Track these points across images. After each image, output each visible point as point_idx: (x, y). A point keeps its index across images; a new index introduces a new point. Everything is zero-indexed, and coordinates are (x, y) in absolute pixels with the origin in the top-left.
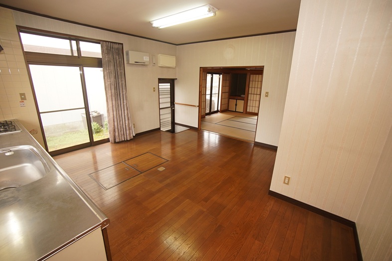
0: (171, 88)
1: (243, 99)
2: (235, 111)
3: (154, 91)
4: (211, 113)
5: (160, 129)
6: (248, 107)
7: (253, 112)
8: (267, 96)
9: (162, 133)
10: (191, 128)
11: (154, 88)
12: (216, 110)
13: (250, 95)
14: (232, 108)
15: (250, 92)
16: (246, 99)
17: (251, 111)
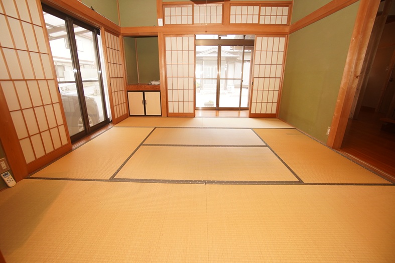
1: (156, 89)
2: (145, 115)
4: (89, 132)
6: (170, 105)
7: (181, 111)
12: (102, 118)
13: (170, 80)
14: (136, 108)
15: (169, 74)
16: (162, 88)
17: (176, 111)
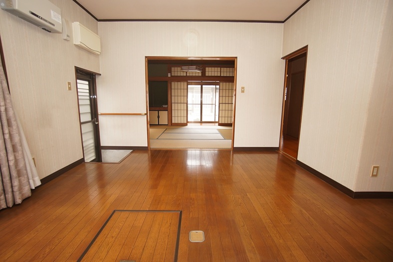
0: (90, 89)
1: (166, 110)
2: (159, 124)
3: (70, 89)
5: (82, 160)
6: (173, 118)
7: (179, 122)
8: (243, 92)
9: (87, 165)
10: (135, 149)
11: (69, 84)
13: (173, 105)
15: (173, 101)
16: (169, 109)
17: (176, 122)
